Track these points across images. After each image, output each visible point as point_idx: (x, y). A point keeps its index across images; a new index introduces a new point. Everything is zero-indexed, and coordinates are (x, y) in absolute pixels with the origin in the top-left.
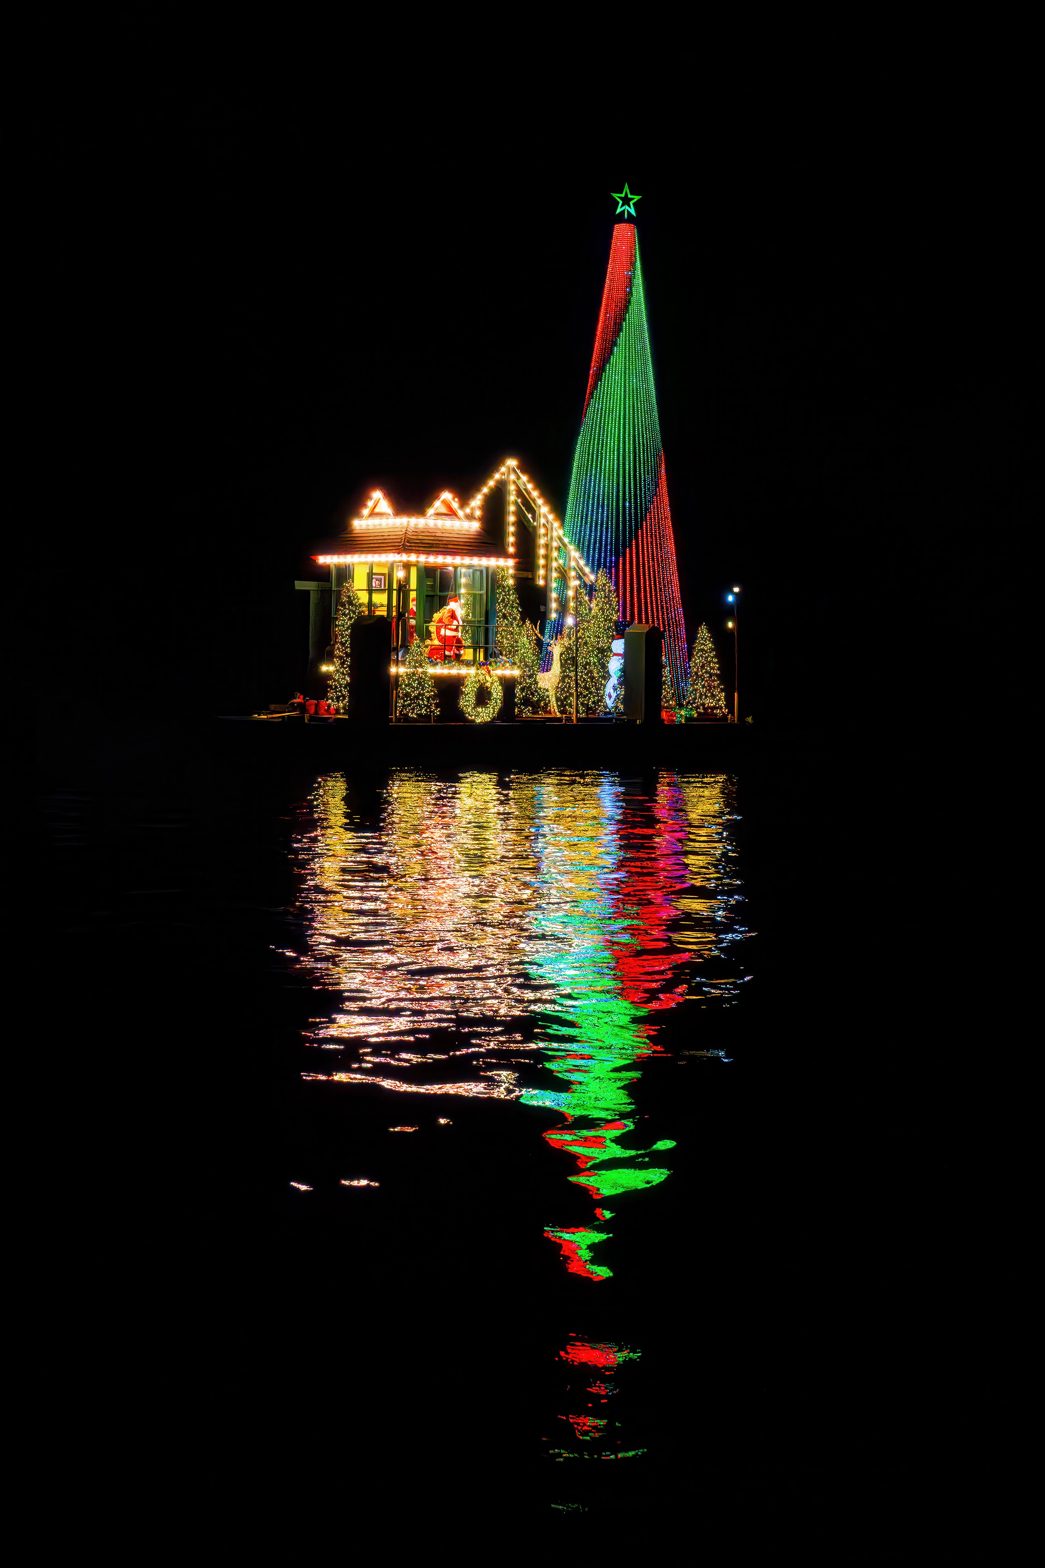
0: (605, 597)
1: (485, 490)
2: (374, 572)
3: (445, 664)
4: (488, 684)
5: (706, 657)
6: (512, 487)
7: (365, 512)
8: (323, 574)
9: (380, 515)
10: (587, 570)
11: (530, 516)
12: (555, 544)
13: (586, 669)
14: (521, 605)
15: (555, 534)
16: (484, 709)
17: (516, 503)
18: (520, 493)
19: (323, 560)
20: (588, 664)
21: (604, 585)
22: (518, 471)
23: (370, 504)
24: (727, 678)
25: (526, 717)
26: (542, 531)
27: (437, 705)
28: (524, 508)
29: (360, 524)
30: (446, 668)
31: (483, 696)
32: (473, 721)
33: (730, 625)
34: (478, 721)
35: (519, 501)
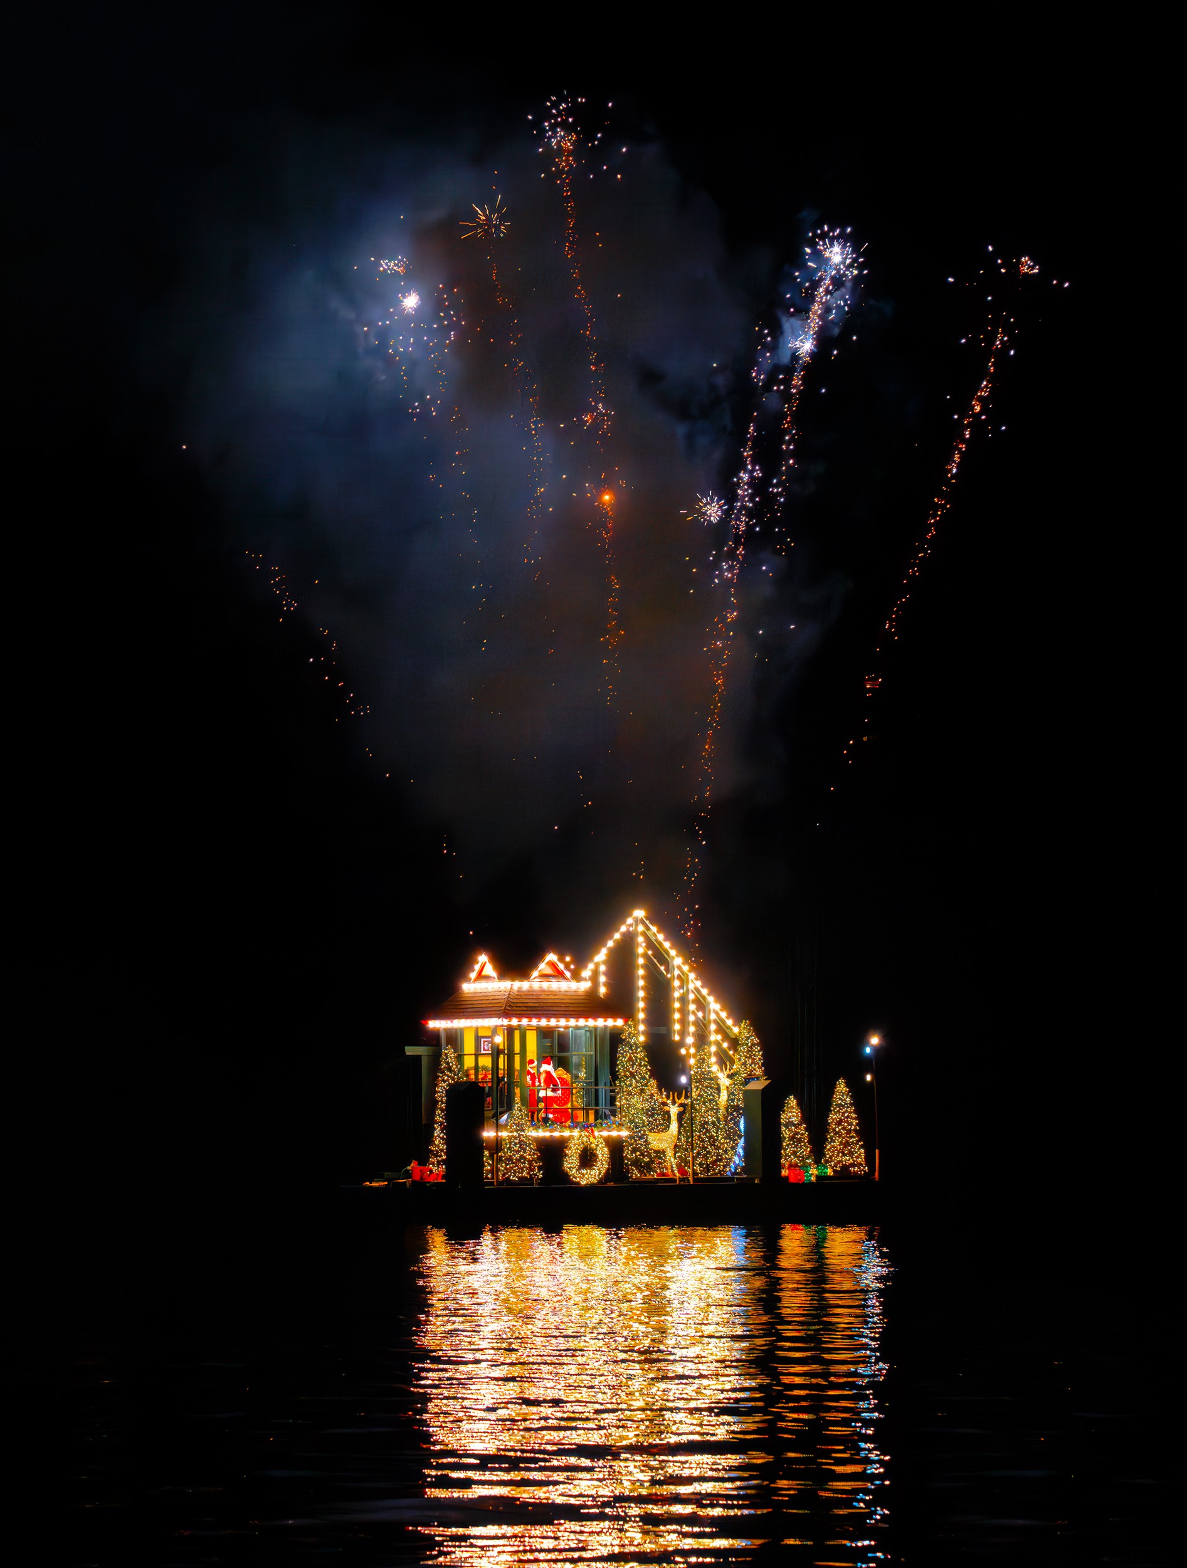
0: (748, 1051)
1: (610, 944)
2: (479, 1035)
3: (547, 1127)
4: (593, 1146)
5: (844, 1113)
6: (641, 939)
7: (473, 975)
8: (434, 1039)
9: (487, 978)
10: (730, 1022)
11: (662, 968)
12: (691, 996)
13: (704, 1128)
14: (650, 1063)
15: (691, 986)
16: (589, 1171)
17: (645, 956)
18: (650, 944)
19: (433, 1024)
20: (706, 1123)
21: (748, 1038)
22: (647, 922)
23: (477, 967)
24: (866, 1134)
25: (636, 1178)
26: (677, 983)
27: (540, 1168)
28: (655, 961)
29: (469, 988)
30: (547, 1130)
31: (587, 1158)
32: (578, 1183)
33: (869, 1078)
34: (583, 1182)
35: (650, 952)
